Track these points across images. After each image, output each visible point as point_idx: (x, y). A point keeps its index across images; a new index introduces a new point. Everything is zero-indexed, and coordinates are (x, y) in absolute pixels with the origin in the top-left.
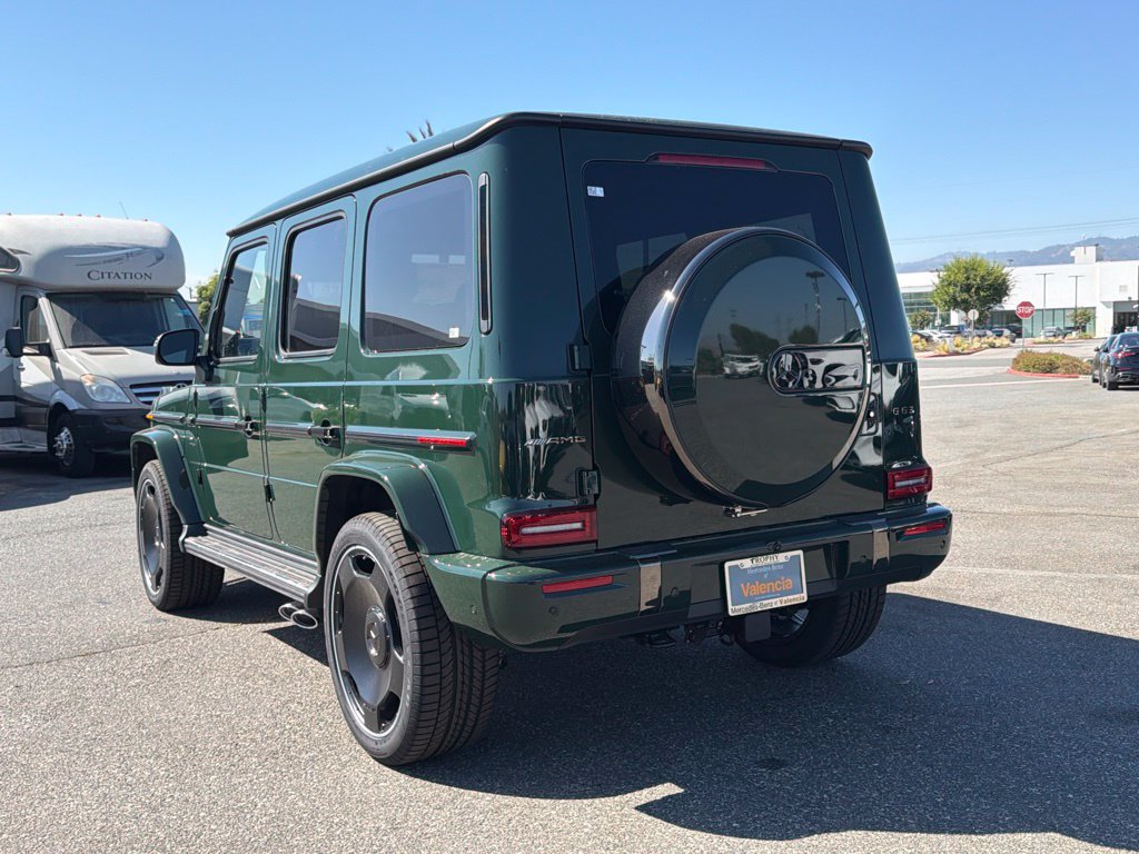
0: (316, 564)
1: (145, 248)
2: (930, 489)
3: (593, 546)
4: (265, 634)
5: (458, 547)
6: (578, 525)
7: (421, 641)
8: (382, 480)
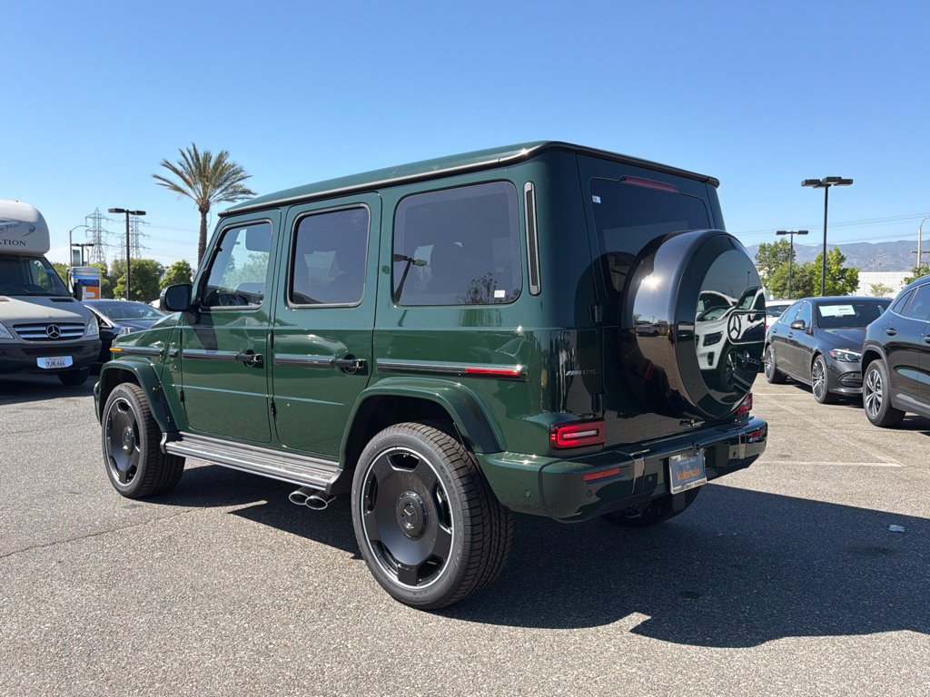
0: (338, 464)
1: (20, 222)
2: (751, 408)
3: (600, 447)
4: (232, 515)
5: (502, 448)
6: (593, 432)
7: (472, 517)
8: (434, 396)
